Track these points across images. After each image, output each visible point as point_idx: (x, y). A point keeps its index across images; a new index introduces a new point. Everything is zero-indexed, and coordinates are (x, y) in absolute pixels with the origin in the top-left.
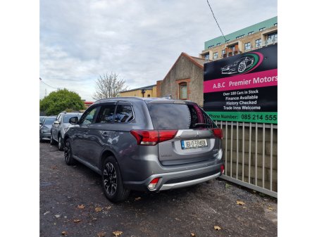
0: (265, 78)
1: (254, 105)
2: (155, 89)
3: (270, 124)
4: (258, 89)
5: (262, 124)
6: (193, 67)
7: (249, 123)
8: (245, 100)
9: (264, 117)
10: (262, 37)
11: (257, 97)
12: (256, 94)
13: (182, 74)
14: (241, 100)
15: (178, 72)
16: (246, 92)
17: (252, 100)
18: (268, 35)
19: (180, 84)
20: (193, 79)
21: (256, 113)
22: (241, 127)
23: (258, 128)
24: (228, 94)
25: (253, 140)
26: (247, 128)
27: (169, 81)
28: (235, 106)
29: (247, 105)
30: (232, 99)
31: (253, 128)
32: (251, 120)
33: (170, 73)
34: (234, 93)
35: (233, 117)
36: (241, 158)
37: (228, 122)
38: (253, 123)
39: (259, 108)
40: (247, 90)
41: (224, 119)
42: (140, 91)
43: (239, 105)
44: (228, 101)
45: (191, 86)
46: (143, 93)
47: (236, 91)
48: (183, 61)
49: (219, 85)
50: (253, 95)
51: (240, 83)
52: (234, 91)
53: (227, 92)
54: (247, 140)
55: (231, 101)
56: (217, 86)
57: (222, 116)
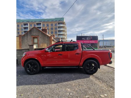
4: (91, 43)
10: (36, 24)
15: (32, 33)
19: (33, 37)
48: (35, 29)
49: (81, 42)
51: (87, 42)
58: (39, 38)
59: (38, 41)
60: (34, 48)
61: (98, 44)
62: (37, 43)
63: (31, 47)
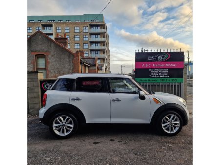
18: (44, 26)
58: (50, 56)
59: (47, 63)
60: (39, 79)
61: (184, 69)
62: (45, 69)
63: (33, 76)
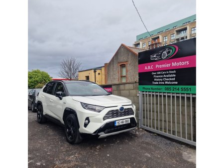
0: (180, 63)
1: (173, 81)
2: (103, 69)
3: (184, 94)
4: (175, 70)
5: (179, 93)
6: (130, 54)
7: (170, 93)
8: (167, 78)
9: (180, 89)
10: (175, 32)
11: (175, 76)
12: (174, 74)
13: (122, 59)
14: (164, 77)
15: (119, 57)
16: (168, 72)
17: (171, 78)
19: (121, 65)
20: (129, 62)
21: (175, 87)
22: (164, 96)
23: (177, 96)
24: (155, 73)
25: (173, 105)
26: (169, 97)
27: (113, 64)
28: (161, 81)
29: (168, 81)
30: (158, 77)
31: (173, 97)
32: (172, 91)
33: (113, 58)
34: (159, 73)
35: (159, 89)
36: (165, 118)
37: (156, 92)
38: (173, 93)
39: (177, 83)
40: (168, 70)
41: (153, 91)
42: (93, 71)
43: (163, 81)
44: (155, 78)
45: (129, 67)
46: (95, 72)
47: (161, 71)
48: (122, 49)
49: (149, 67)
50: (173, 74)
51: (164, 66)
52: (159, 71)
53: (154, 72)
54: (169, 105)
55: (157, 78)
56: (147, 67)
57: (152, 89)
